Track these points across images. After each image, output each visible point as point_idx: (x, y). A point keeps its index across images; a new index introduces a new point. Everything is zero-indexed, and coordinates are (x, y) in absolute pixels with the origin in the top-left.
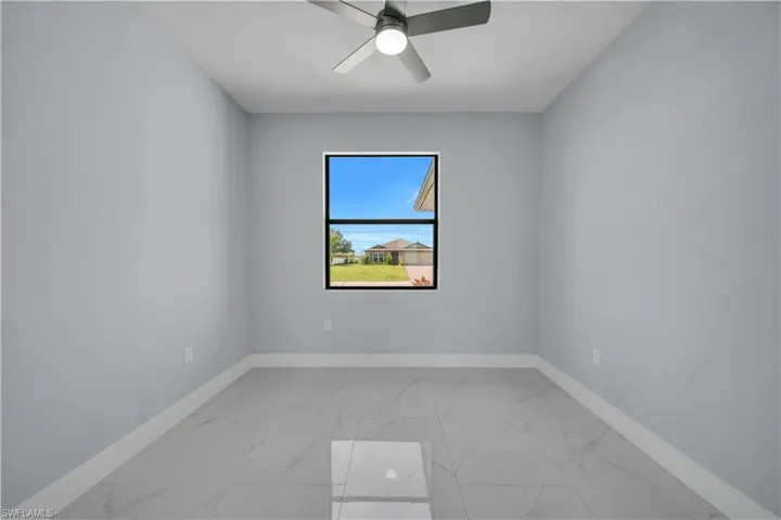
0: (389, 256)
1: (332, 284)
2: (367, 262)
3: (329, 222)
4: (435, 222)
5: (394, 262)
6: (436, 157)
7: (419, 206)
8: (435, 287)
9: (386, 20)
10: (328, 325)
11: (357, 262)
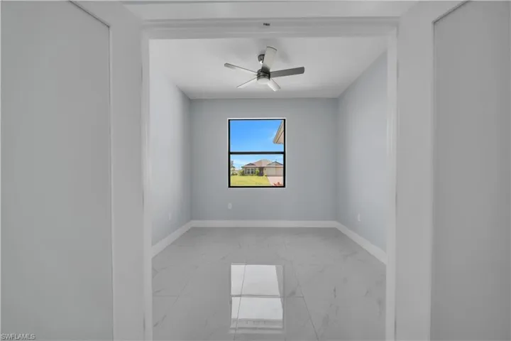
0: (257, 170)
1: (231, 185)
2: (243, 174)
3: (230, 153)
4: (284, 153)
5: (261, 174)
6: (285, 120)
7: (276, 141)
8: (284, 186)
9: (262, 74)
10: (230, 206)
11: (236, 174)
